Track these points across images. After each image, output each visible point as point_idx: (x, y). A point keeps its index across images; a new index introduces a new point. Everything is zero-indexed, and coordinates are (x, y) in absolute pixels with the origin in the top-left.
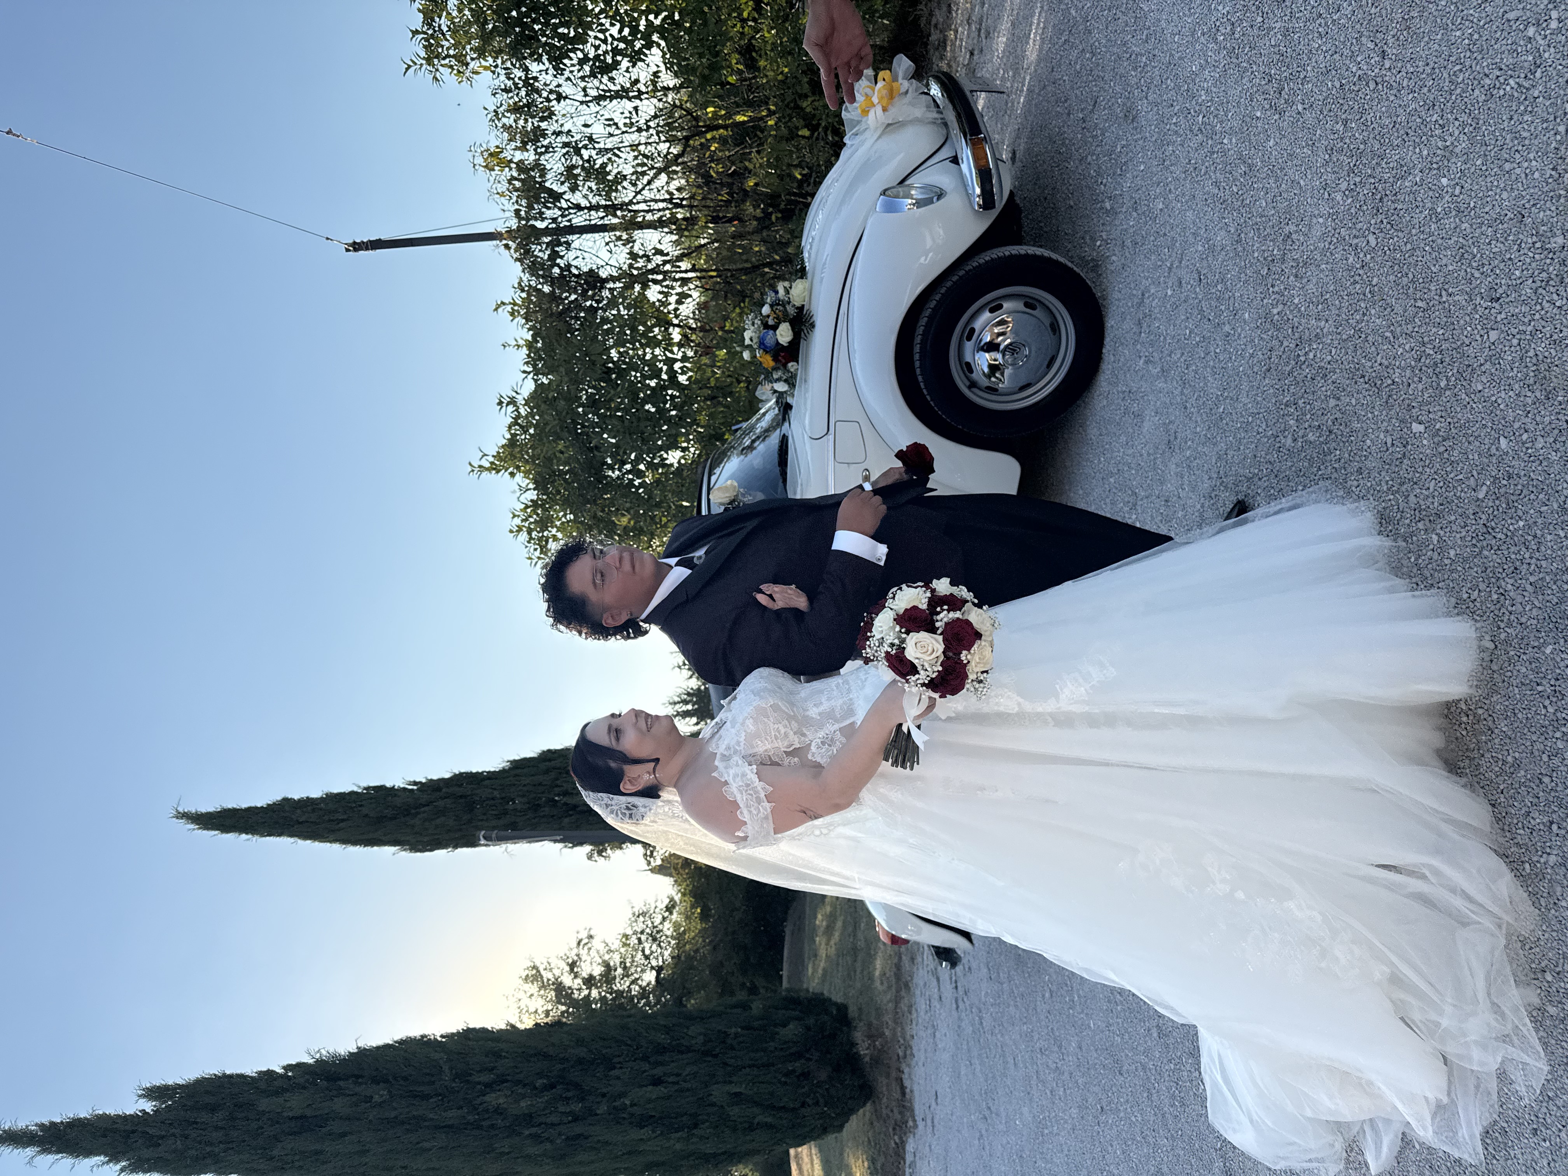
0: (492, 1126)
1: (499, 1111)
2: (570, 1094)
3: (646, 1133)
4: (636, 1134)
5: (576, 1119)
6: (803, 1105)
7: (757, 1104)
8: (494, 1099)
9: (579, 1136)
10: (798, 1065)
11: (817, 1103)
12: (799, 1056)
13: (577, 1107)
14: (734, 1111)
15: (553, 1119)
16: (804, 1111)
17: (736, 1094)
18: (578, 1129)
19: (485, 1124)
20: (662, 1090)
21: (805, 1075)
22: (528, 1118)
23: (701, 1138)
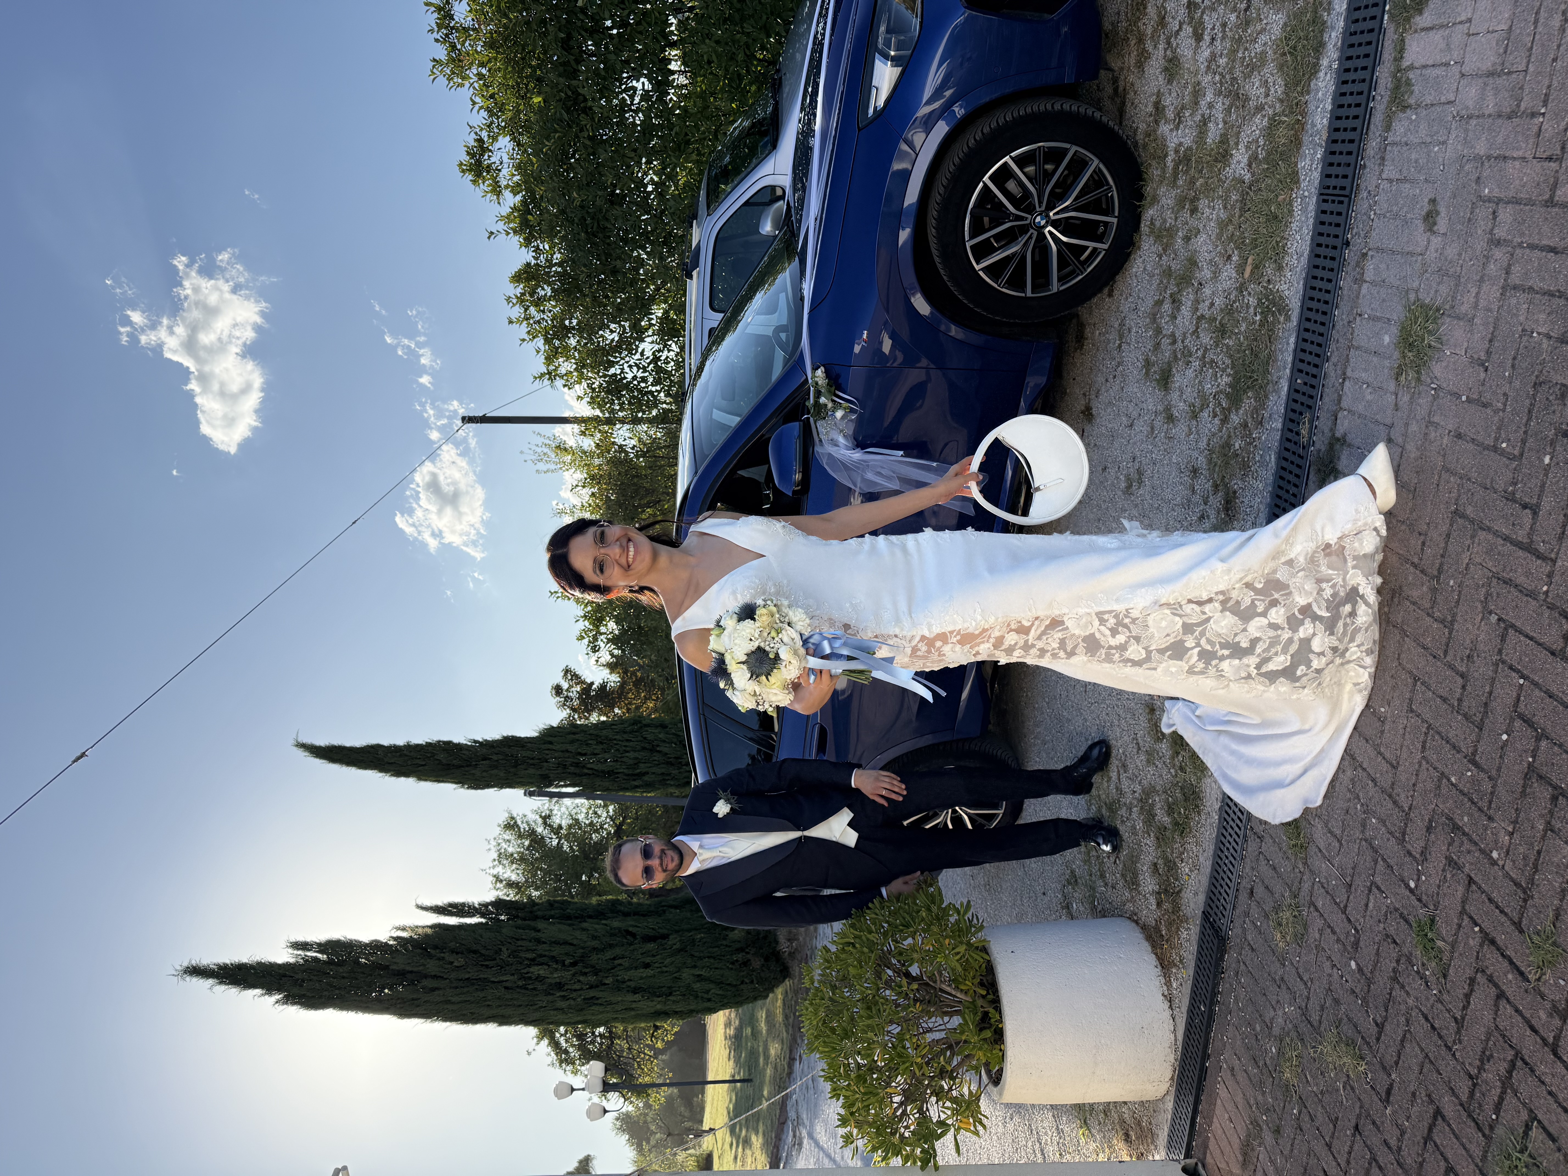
0: (535, 989)
1: (539, 979)
2: (587, 970)
3: (637, 997)
4: (630, 997)
5: (591, 987)
6: (742, 982)
7: (712, 982)
8: (537, 970)
9: (592, 998)
10: (740, 956)
11: (752, 982)
12: (741, 950)
13: (592, 979)
14: (697, 986)
15: (577, 987)
16: (742, 987)
17: (699, 976)
18: (592, 993)
19: (530, 987)
20: (649, 972)
21: (746, 963)
22: (560, 986)
23: (674, 1001)
